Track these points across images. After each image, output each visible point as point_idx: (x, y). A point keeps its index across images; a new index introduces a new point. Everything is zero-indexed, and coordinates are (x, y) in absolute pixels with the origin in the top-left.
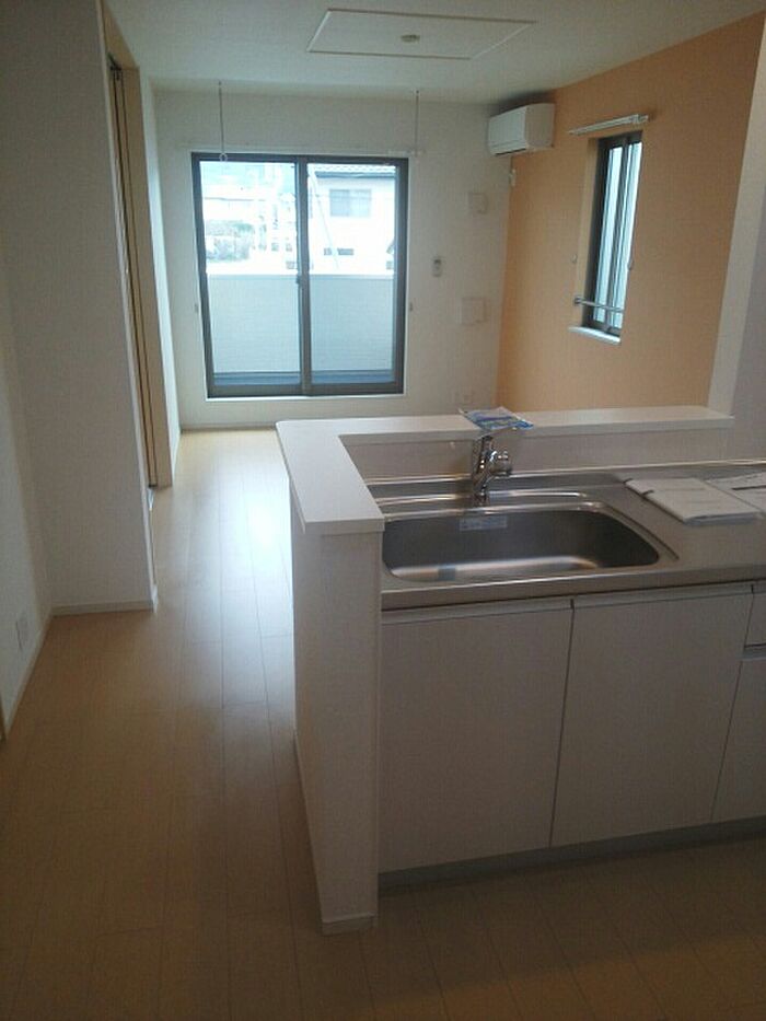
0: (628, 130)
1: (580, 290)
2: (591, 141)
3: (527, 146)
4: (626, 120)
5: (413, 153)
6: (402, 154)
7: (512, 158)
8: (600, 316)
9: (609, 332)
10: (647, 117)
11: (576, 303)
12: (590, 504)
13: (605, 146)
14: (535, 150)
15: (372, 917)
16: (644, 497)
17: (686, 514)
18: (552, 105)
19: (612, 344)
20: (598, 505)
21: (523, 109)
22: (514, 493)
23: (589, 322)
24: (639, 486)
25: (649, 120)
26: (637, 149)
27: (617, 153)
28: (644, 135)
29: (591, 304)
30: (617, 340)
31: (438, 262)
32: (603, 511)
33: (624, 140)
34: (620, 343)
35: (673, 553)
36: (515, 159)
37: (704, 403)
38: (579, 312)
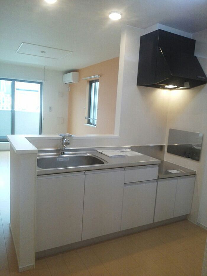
0: (96, 79)
1: (87, 115)
2: (87, 81)
3: (72, 82)
4: (95, 76)
5: (44, 81)
6: (41, 81)
7: (69, 85)
8: (91, 122)
9: (94, 125)
10: (99, 76)
11: (86, 118)
12: (89, 155)
13: (91, 82)
14: (75, 83)
15: (34, 265)
16: (101, 153)
17: (110, 155)
18: (78, 73)
19: (94, 127)
20: (91, 155)
21: (72, 73)
22: (71, 153)
23: (89, 123)
24: (100, 151)
25: (100, 77)
26: (98, 84)
27: (93, 85)
28: (99, 80)
29: (89, 118)
30: (96, 126)
31: (50, 108)
32: (92, 156)
33: (95, 81)
34: (96, 127)
35: (107, 162)
36: (70, 85)
37: (114, 134)
38: (86, 121)
